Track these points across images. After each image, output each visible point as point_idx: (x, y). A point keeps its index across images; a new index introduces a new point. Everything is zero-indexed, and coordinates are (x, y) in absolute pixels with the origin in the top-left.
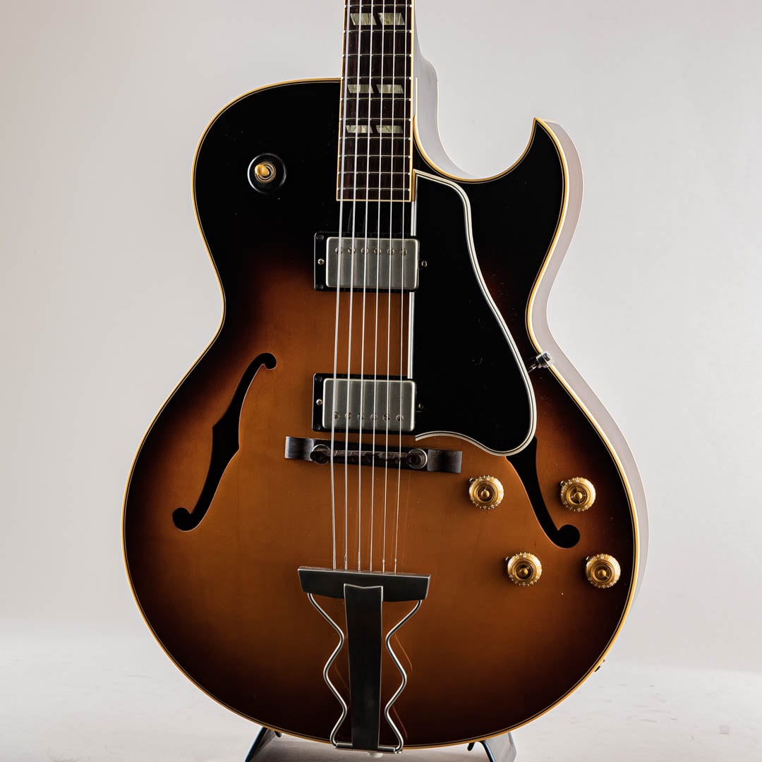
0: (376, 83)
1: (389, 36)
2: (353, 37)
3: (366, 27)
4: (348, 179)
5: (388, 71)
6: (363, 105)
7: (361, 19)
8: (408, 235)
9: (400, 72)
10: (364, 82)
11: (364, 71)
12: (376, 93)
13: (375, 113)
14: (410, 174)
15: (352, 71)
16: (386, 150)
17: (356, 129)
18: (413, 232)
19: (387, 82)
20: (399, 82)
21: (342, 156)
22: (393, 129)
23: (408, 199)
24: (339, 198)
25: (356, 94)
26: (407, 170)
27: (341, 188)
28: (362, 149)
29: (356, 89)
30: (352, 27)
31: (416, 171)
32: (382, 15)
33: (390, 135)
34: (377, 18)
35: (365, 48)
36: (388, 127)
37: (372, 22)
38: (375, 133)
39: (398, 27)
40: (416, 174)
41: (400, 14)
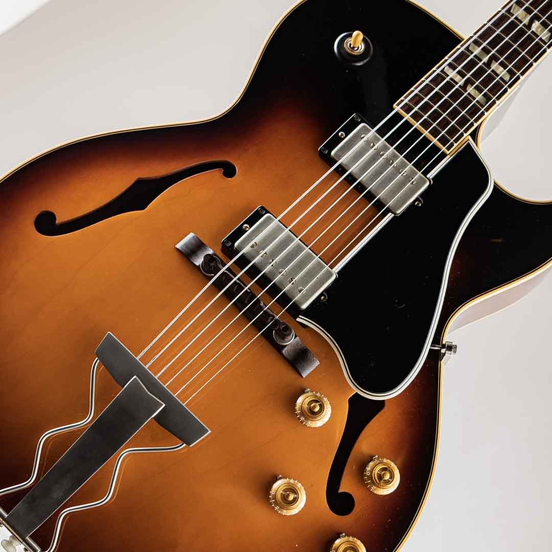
0: (494, 58)
1: (530, 39)
2: (503, 18)
3: (518, 20)
4: (417, 99)
5: (510, 59)
6: (472, 64)
7: (519, 13)
8: (425, 173)
9: (518, 66)
10: (486, 51)
11: (493, 44)
12: (488, 64)
13: (476, 76)
14: (465, 135)
15: (484, 36)
16: (463, 105)
17: (452, 74)
18: (432, 175)
19: (503, 65)
20: (511, 72)
21: (426, 80)
22: (479, 97)
23: (448, 150)
24: (398, 105)
25: (473, 53)
26: (466, 131)
27: (405, 99)
28: (445, 89)
29: (476, 50)
30: (509, 11)
31: (470, 138)
32: (537, 24)
33: (474, 98)
34: (531, 22)
35: (506, 32)
36: (477, 93)
37: (526, 21)
38: (464, 88)
39: (541, 40)
40: (469, 140)
41: (550, 34)
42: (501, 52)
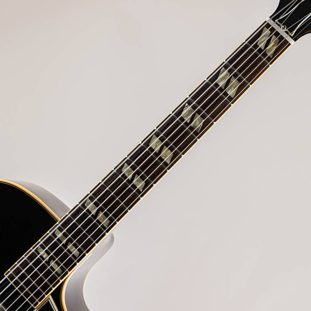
0: (70, 241)
1: (95, 226)
3: (89, 212)
4: (17, 271)
6: (55, 245)
9: (85, 247)
10: (65, 235)
11: (70, 231)
12: (65, 246)
13: (57, 254)
14: (46, 296)
15: (65, 225)
16: (46, 275)
17: (42, 252)
19: (75, 246)
20: (80, 251)
21: (25, 257)
22: (57, 269)
23: (35, 306)
24: (6, 274)
25: (56, 237)
26: (47, 293)
27: (11, 271)
28: (36, 264)
29: (59, 234)
30: (83, 205)
31: (51, 297)
32: (101, 214)
33: (54, 270)
34: (97, 213)
35: (80, 221)
36: (57, 266)
37: (94, 212)
38: (48, 263)
39: (103, 226)
40: (49, 299)
41: (109, 221)
42: (75, 236)
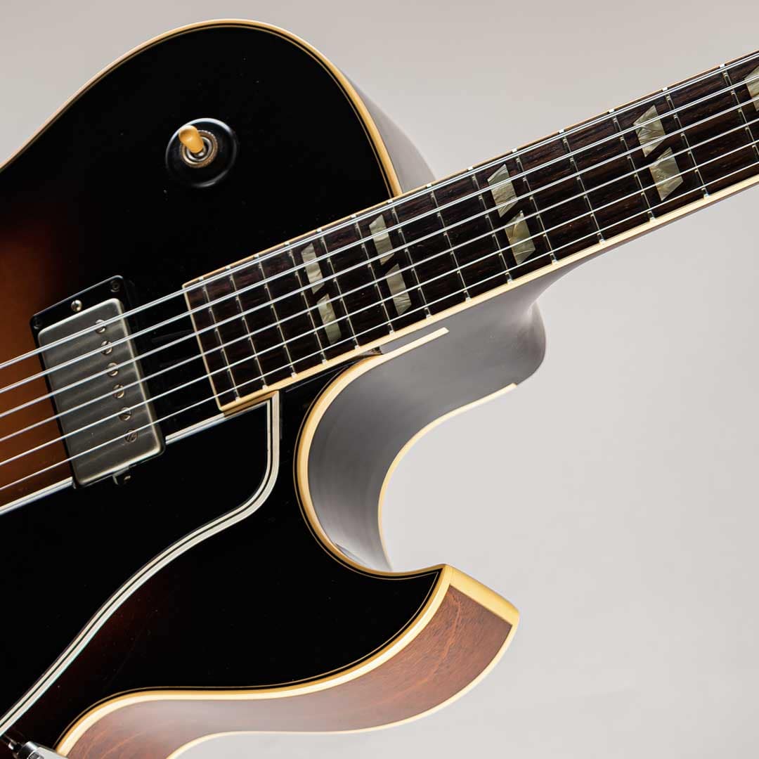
0: (399, 260)
1: (488, 245)
3: (490, 199)
4: (220, 287)
6: (356, 255)
7: (500, 186)
9: (432, 292)
10: (395, 239)
11: (412, 231)
12: (382, 269)
13: (347, 282)
14: (266, 389)
15: (408, 209)
16: (291, 329)
17: (311, 261)
18: (171, 438)
19: (408, 279)
20: (415, 299)
22: (330, 324)
23: (222, 404)
24: (186, 287)
25: (369, 234)
26: (271, 380)
27: (203, 281)
28: (278, 286)
29: (379, 230)
30: (483, 176)
31: (276, 398)
32: (521, 219)
33: (319, 323)
34: (512, 212)
35: (450, 215)
36: (332, 315)
37: (502, 207)
38: (314, 297)
39: (509, 254)
40: (271, 399)
41: (534, 249)
42: (418, 253)
